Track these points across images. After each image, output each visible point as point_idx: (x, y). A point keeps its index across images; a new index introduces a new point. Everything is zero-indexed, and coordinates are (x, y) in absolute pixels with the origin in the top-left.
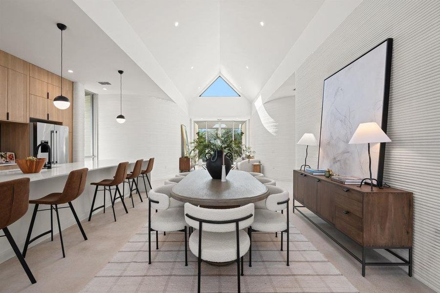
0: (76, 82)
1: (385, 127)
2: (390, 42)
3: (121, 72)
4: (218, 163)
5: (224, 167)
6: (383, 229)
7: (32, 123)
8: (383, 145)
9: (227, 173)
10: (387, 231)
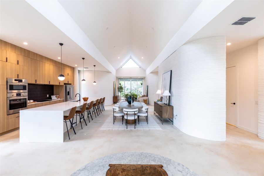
0: (75, 68)
1: (170, 92)
2: (171, 71)
3: (95, 66)
4: (130, 100)
5: (132, 101)
6: (167, 114)
7: (65, 85)
8: (169, 96)
9: (133, 102)
10: (167, 115)
